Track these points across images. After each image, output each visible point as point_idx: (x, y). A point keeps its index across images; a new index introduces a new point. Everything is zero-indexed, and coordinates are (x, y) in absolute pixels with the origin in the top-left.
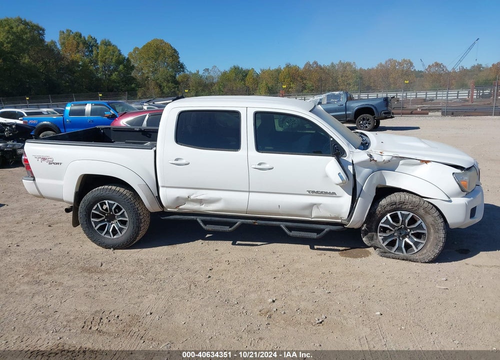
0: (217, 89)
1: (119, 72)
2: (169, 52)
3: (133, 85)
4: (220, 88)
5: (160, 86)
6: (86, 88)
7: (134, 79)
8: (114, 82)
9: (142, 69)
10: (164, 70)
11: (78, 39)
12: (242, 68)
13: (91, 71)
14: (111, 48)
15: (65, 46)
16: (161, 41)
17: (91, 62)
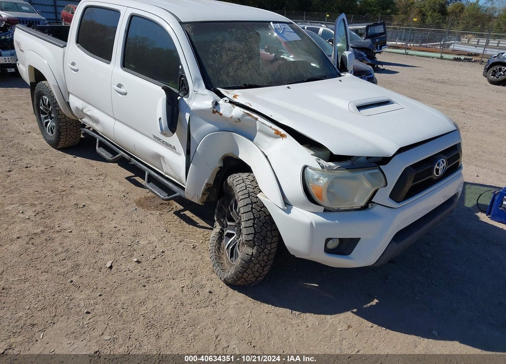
3: (389, 11)
5: (424, 15)
8: (370, 5)
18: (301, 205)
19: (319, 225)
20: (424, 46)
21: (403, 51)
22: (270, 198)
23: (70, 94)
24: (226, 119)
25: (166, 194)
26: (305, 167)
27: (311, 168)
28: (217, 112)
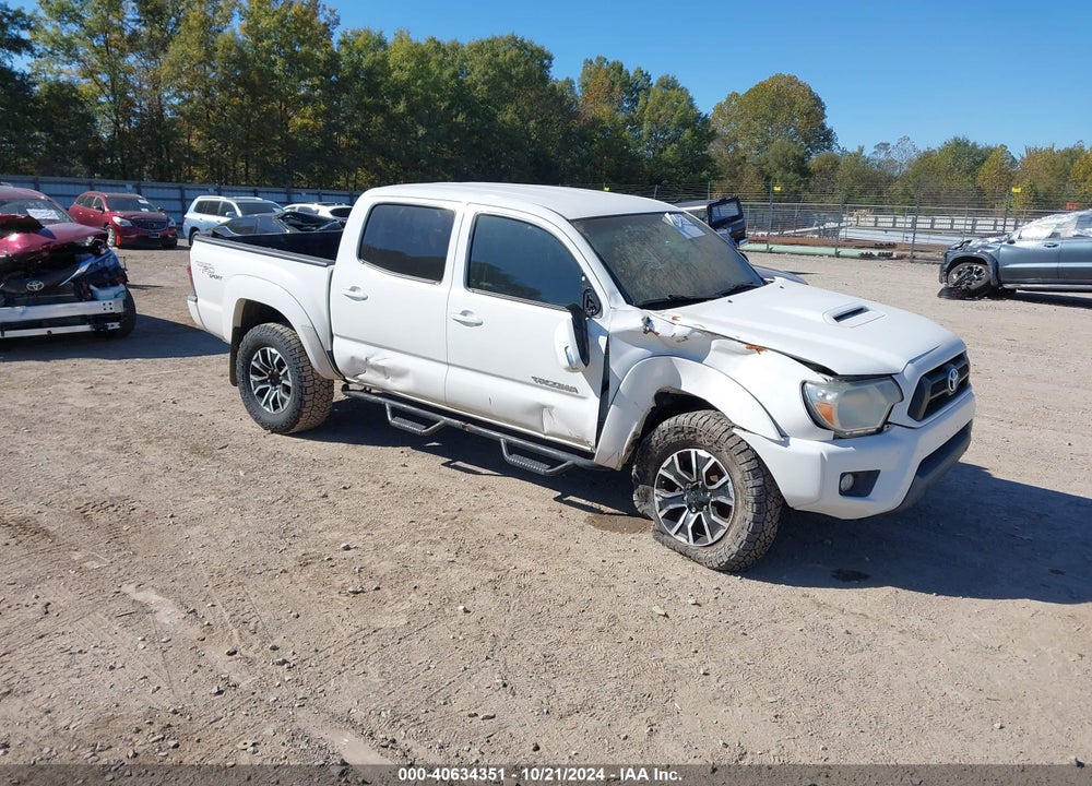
0: (901, 189)
1: (682, 145)
2: (803, 104)
3: (704, 174)
4: (906, 190)
5: (768, 178)
6: (607, 176)
7: (709, 160)
8: (667, 165)
9: (736, 140)
10: (783, 143)
11: (614, 75)
12: (974, 144)
13: (625, 142)
14: (674, 94)
15: (587, 91)
16: (791, 78)
17: (631, 121)
18: (805, 434)
19: (831, 455)
20: (788, 236)
21: (763, 247)
22: (757, 432)
23: (335, 338)
24: (663, 340)
25: (548, 466)
26: (804, 383)
27: (811, 383)
28: (650, 330)
